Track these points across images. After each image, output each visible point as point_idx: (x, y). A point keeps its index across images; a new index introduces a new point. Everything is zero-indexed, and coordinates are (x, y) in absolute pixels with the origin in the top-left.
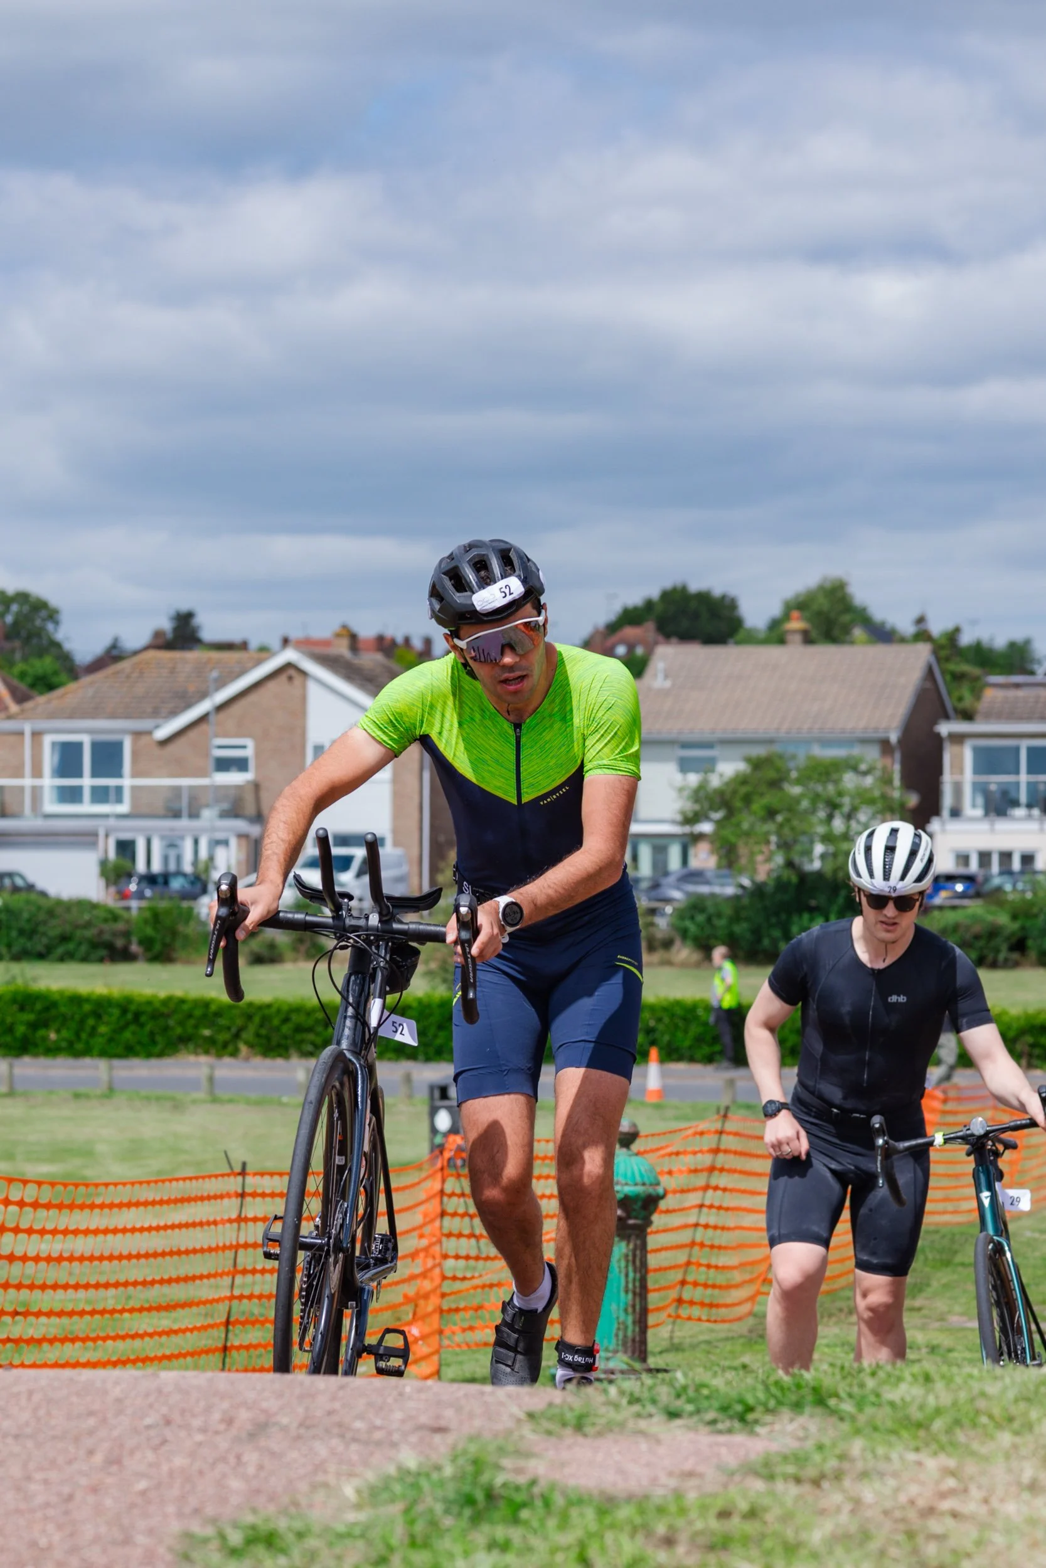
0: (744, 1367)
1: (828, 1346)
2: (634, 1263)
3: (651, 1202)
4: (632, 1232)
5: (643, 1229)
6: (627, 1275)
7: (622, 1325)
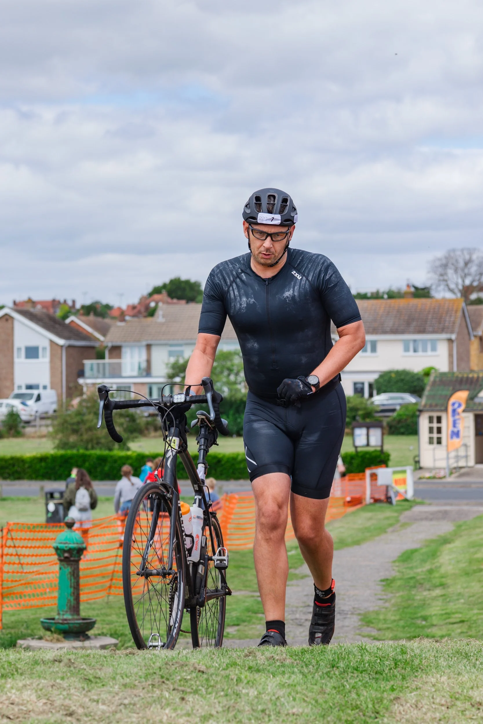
2: (74, 575)
3: (80, 551)
4: (73, 563)
5: (77, 561)
6: (71, 580)
7: (69, 601)
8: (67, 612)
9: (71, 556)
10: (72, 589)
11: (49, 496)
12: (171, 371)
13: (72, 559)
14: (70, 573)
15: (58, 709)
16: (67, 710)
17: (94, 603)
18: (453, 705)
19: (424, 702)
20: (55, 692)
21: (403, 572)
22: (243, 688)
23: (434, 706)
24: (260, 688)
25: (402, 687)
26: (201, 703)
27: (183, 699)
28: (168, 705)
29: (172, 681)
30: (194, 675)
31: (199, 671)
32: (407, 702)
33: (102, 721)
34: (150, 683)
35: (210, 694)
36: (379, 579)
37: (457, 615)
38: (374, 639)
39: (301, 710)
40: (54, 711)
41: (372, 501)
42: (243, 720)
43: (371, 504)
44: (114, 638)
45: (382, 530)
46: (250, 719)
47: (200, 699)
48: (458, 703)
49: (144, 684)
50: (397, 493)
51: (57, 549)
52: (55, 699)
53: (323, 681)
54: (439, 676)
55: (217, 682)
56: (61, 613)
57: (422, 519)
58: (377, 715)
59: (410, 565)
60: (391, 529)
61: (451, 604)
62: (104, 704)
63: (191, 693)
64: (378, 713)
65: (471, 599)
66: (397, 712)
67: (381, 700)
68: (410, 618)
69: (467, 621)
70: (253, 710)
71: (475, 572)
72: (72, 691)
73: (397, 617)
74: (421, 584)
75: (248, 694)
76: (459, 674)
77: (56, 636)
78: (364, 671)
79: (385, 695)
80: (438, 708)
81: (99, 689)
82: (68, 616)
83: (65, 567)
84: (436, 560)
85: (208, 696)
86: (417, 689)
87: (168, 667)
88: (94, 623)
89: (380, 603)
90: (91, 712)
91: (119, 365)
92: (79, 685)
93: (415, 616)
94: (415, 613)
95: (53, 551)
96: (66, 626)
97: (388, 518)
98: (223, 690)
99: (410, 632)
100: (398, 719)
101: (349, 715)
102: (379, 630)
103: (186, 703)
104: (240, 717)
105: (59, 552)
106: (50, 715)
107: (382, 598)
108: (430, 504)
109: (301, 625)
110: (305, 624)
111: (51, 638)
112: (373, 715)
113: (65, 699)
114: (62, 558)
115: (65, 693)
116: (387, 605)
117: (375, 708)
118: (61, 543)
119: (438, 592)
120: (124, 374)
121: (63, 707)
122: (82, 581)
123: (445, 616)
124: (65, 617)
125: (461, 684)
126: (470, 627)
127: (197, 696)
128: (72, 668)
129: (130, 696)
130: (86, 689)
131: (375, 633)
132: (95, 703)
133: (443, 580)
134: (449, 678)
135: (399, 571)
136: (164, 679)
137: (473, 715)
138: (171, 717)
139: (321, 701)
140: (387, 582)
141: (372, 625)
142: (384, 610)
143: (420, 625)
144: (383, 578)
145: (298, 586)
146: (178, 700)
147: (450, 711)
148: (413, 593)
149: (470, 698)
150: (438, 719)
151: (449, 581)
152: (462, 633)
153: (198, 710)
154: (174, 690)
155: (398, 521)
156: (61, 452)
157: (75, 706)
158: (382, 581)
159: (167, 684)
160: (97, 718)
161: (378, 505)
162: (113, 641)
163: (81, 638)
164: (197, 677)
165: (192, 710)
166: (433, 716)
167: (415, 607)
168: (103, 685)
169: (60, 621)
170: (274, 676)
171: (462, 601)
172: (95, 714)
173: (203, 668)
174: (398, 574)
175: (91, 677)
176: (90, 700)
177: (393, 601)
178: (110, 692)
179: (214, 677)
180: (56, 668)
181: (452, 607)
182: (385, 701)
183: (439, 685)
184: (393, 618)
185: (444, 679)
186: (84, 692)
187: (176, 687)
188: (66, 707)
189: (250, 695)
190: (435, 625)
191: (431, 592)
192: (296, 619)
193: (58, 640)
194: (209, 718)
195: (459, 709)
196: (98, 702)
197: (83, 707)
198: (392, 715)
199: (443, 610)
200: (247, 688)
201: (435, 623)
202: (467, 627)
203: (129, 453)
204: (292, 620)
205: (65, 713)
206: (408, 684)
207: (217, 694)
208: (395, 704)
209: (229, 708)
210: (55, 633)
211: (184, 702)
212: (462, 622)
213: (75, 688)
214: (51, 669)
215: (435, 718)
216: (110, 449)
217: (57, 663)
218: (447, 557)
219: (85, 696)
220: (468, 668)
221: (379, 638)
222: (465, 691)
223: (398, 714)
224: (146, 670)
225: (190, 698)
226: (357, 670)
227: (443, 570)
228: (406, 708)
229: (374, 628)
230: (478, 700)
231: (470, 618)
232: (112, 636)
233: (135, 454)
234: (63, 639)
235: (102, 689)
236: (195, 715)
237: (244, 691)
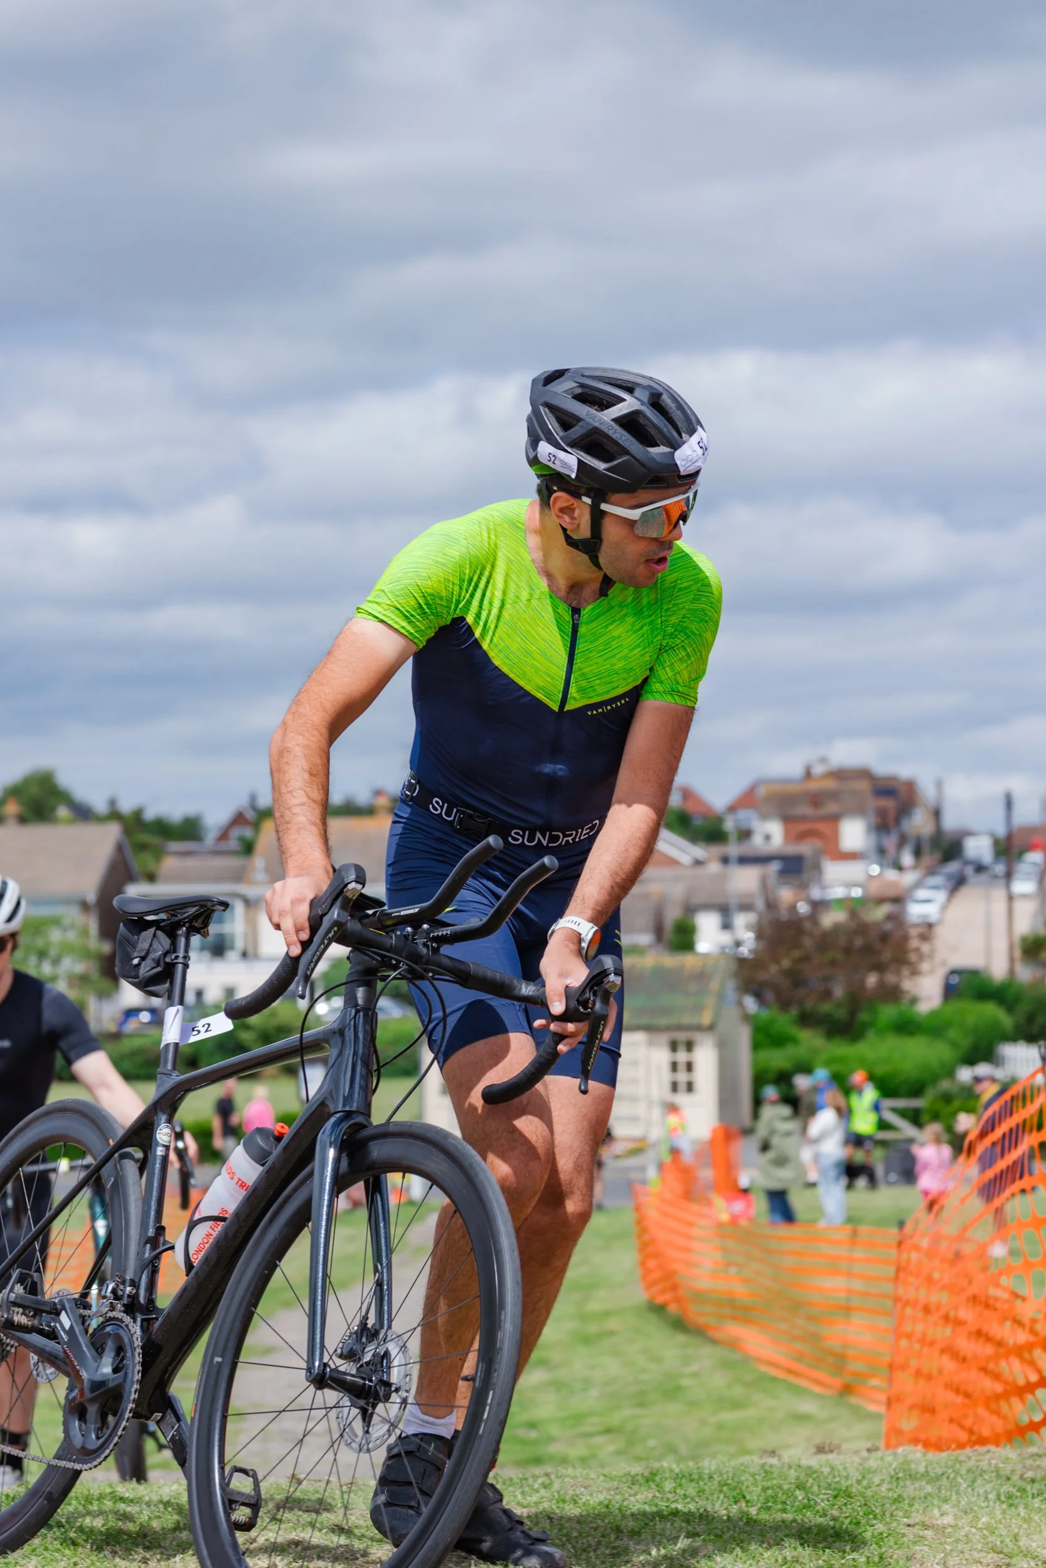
37: (594, 1420)
61: (575, 1398)
65: (610, 1388)
69: (619, 1430)
152: (618, 1453)
171: (594, 1393)
190: (558, 1439)
201: (554, 1430)
212: (608, 1431)
231: (622, 1424)
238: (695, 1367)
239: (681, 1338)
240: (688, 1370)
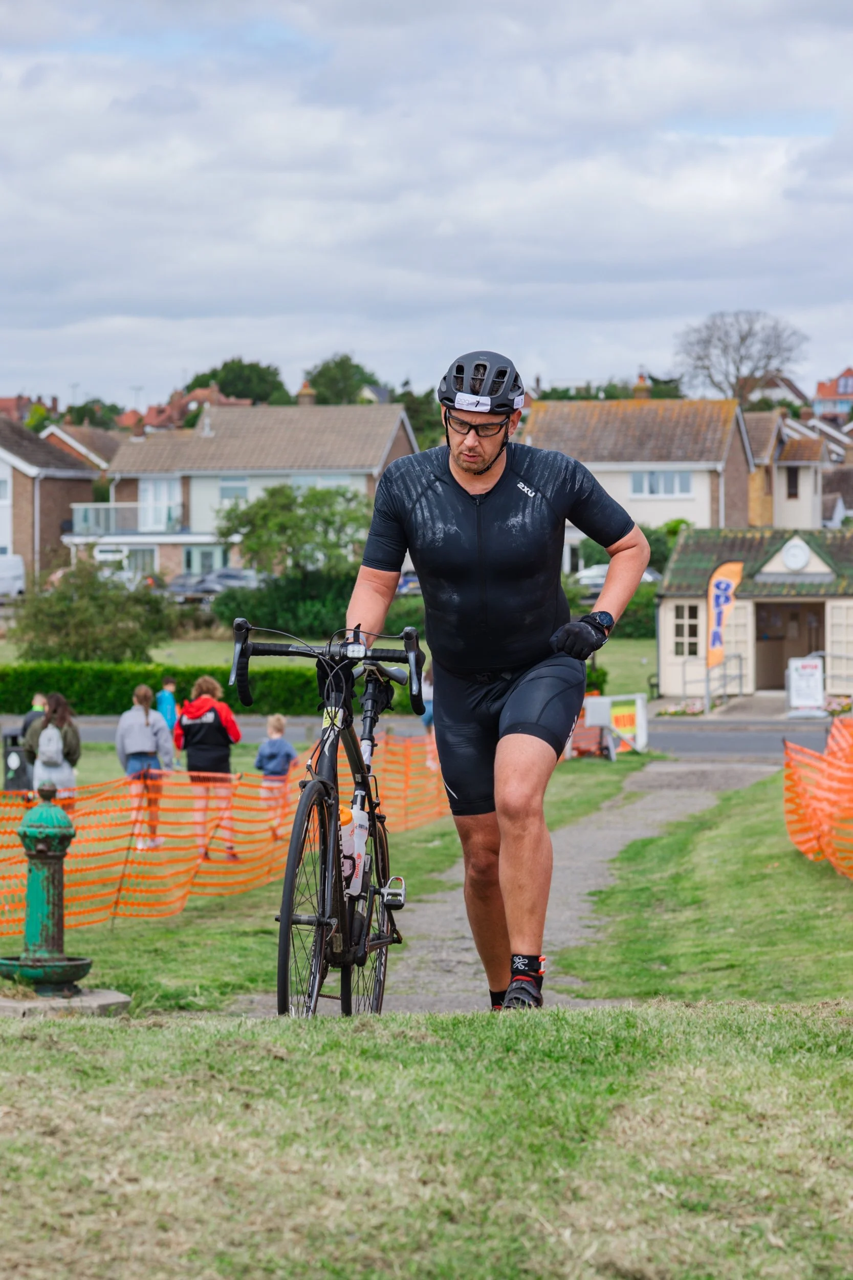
0: (156, 951)
1: (221, 934)
2: (53, 883)
3: (65, 840)
4: (53, 861)
5: (60, 859)
6: (48, 891)
7: (45, 927)
8: (40, 946)
9: (49, 849)
10: (51, 907)
11: (9, 742)
12: (224, 524)
13: (50, 854)
14: (47, 878)
15: (29, 1123)
16: (47, 1125)
17: (89, 931)
18: (715, 1120)
19: (667, 1112)
20: (25, 1093)
21: (627, 880)
22: (352, 1088)
23: (682, 1120)
24: (381, 1087)
25: (628, 1086)
26: (279, 1114)
27: (247, 1106)
28: (222, 1116)
29: (229, 1075)
30: (266, 1064)
31: (276, 1057)
32: (636, 1113)
33: (107, 1144)
34: (190, 1077)
35: (294, 1097)
36: (587, 891)
37: (721, 956)
38: (577, 997)
39: (451, 1127)
40: (22, 1127)
41: (575, 753)
42: (352, 1144)
43: (573, 759)
44: (123, 992)
45: (593, 805)
46: (363, 1143)
47: (277, 1106)
48: (726, 1116)
49: (179, 1079)
50: (619, 740)
51: (24, 836)
52: (24, 1105)
53: (491, 1076)
54: (691, 1067)
55: (306, 1077)
56: (31, 948)
57: (661, 787)
58: (585, 1136)
59: (641, 867)
60: (607, 803)
61: (713, 935)
62: (109, 1114)
63: (260, 1095)
64: (585, 1132)
65: (747, 927)
66: (620, 1130)
67: (590, 1110)
68: (639, 959)
69: (739, 966)
70: (369, 1126)
71: (754, 879)
72: (55, 1092)
73: (618, 958)
74: (660, 900)
75: (359, 1098)
76: (727, 1064)
77: (21, 988)
78: (562, 1058)
79: (598, 1100)
80: (690, 1124)
81: (101, 1089)
82: (43, 954)
83: (37, 868)
84: (686, 859)
85: (291, 1101)
86: (653, 1089)
87: (222, 1050)
88: (89, 965)
89: (588, 933)
90: (86, 1129)
91: (134, 512)
92: (66, 1082)
93: (650, 956)
94: (650, 952)
95: (18, 841)
96: (39, 972)
97: (602, 784)
98: (317, 1091)
99: (639, 985)
100: (621, 1142)
101: (536, 1135)
102: (586, 980)
103: (252, 1114)
104: (346, 1138)
105: (27, 841)
106: (16, 1133)
107: (591, 924)
108: (676, 761)
109: (449, 971)
110: (455, 970)
111: (14, 992)
112: (577, 1136)
113: (41, 1105)
114: (34, 852)
115: (41, 1095)
116: (600, 936)
117: (580, 1123)
118: (32, 826)
119: (688, 914)
120: (142, 529)
121: (38, 1120)
122: (67, 893)
123: (700, 957)
124: (38, 955)
125: (731, 1082)
126: (744, 977)
127: (271, 1102)
128: (54, 1052)
129: (155, 1101)
130: (79, 1088)
131: (578, 986)
132: (94, 1113)
133: (699, 893)
134: (709, 1071)
135: (621, 878)
136: (215, 1071)
137: (751, 1137)
138: (226, 1138)
139: (486, 1111)
140: (600, 897)
141: (573, 972)
142: (594, 945)
143: (658, 973)
144: (593, 889)
145: (445, 902)
146: (238, 1108)
147: (711, 1129)
148: (646, 915)
149: (746, 1107)
150: (689, 1143)
151: (709, 896)
152: (730, 986)
153: (273, 1126)
154: (232, 1090)
155: (620, 790)
156: (32, 664)
157: (59, 1117)
158: (591, 894)
159: (219, 1081)
160: (97, 1139)
161: (585, 761)
162: (121, 997)
163: (66, 993)
164: (272, 1068)
165: (264, 1126)
166: (682, 1137)
167: (649, 940)
168: (108, 1082)
169: (30, 963)
170: (405, 1067)
171: (731, 930)
172: (95, 1132)
173: (282, 1052)
174: (618, 882)
175: (87, 1067)
176: (86, 1107)
177: (610, 930)
178: (120, 1094)
179: (301, 1068)
180: (25, 1050)
181: (713, 941)
182: (598, 1112)
183: (693, 1083)
184: (611, 959)
185: (701, 1072)
186: (75, 1094)
187: (236, 1085)
188: (44, 1121)
189: (364, 1099)
190: (684, 973)
191: (677, 914)
192: (442, 961)
193: (25, 996)
194: (293, 1140)
195: (726, 1125)
196: (98, 1110)
197: (75, 1121)
198: (610, 1136)
199: (697, 946)
200: (359, 1088)
201: (683, 968)
202: (739, 976)
203: (150, 667)
204: (434, 962)
205: (42, 1129)
206: (639, 1082)
207: (306, 1097)
208: (615, 1117)
209: (327, 1123)
210: (20, 983)
211: (249, 1111)
212: (731, 966)
213: (60, 1086)
214: (18, 1054)
215: (685, 1142)
216: (117, 660)
217: (27, 1042)
218: (705, 854)
219: (77, 1100)
220: (742, 1053)
221: (587, 995)
222: (737, 1094)
223: (620, 1135)
224: (182, 1055)
225: (259, 1105)
226: (549, 1056)
227: (697, 877)
228: (634, 1123)
229: (578, 977)
230: (759, 1110)
231: (744, 961)
232: (119, 988)
233: (161, 669)
234: (34, 994)
235: (107, 1089)
236: (269, 1135)
237: (353, 1093)
238: (829, 909)
239: (826, 882)
240: (821, 912)
